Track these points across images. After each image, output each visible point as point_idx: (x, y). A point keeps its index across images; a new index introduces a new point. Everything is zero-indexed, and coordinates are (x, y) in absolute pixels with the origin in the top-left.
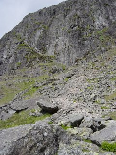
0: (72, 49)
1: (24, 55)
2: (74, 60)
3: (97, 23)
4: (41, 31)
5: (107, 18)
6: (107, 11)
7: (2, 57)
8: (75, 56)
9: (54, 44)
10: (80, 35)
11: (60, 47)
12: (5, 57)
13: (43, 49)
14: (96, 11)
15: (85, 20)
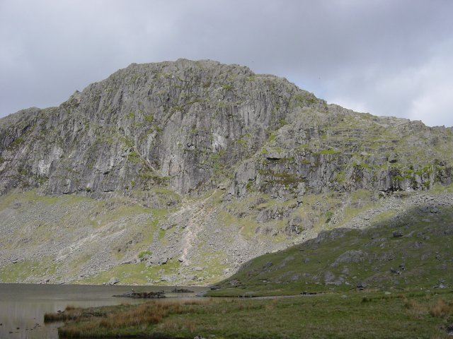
0: (187, 177)
1: (137, 172)
2: (188, 189)
3: (215, 144)
4: (154, 135)
5: (227, 137)
6: (229, 127)
7: (109, 165)
8: (188, 185)
9: (168, 161)
10: (196, 160)
11: (175, 169)
12: (112, 164)
13: (156, 163)
14: (216, 128)
15: (203, 138)
